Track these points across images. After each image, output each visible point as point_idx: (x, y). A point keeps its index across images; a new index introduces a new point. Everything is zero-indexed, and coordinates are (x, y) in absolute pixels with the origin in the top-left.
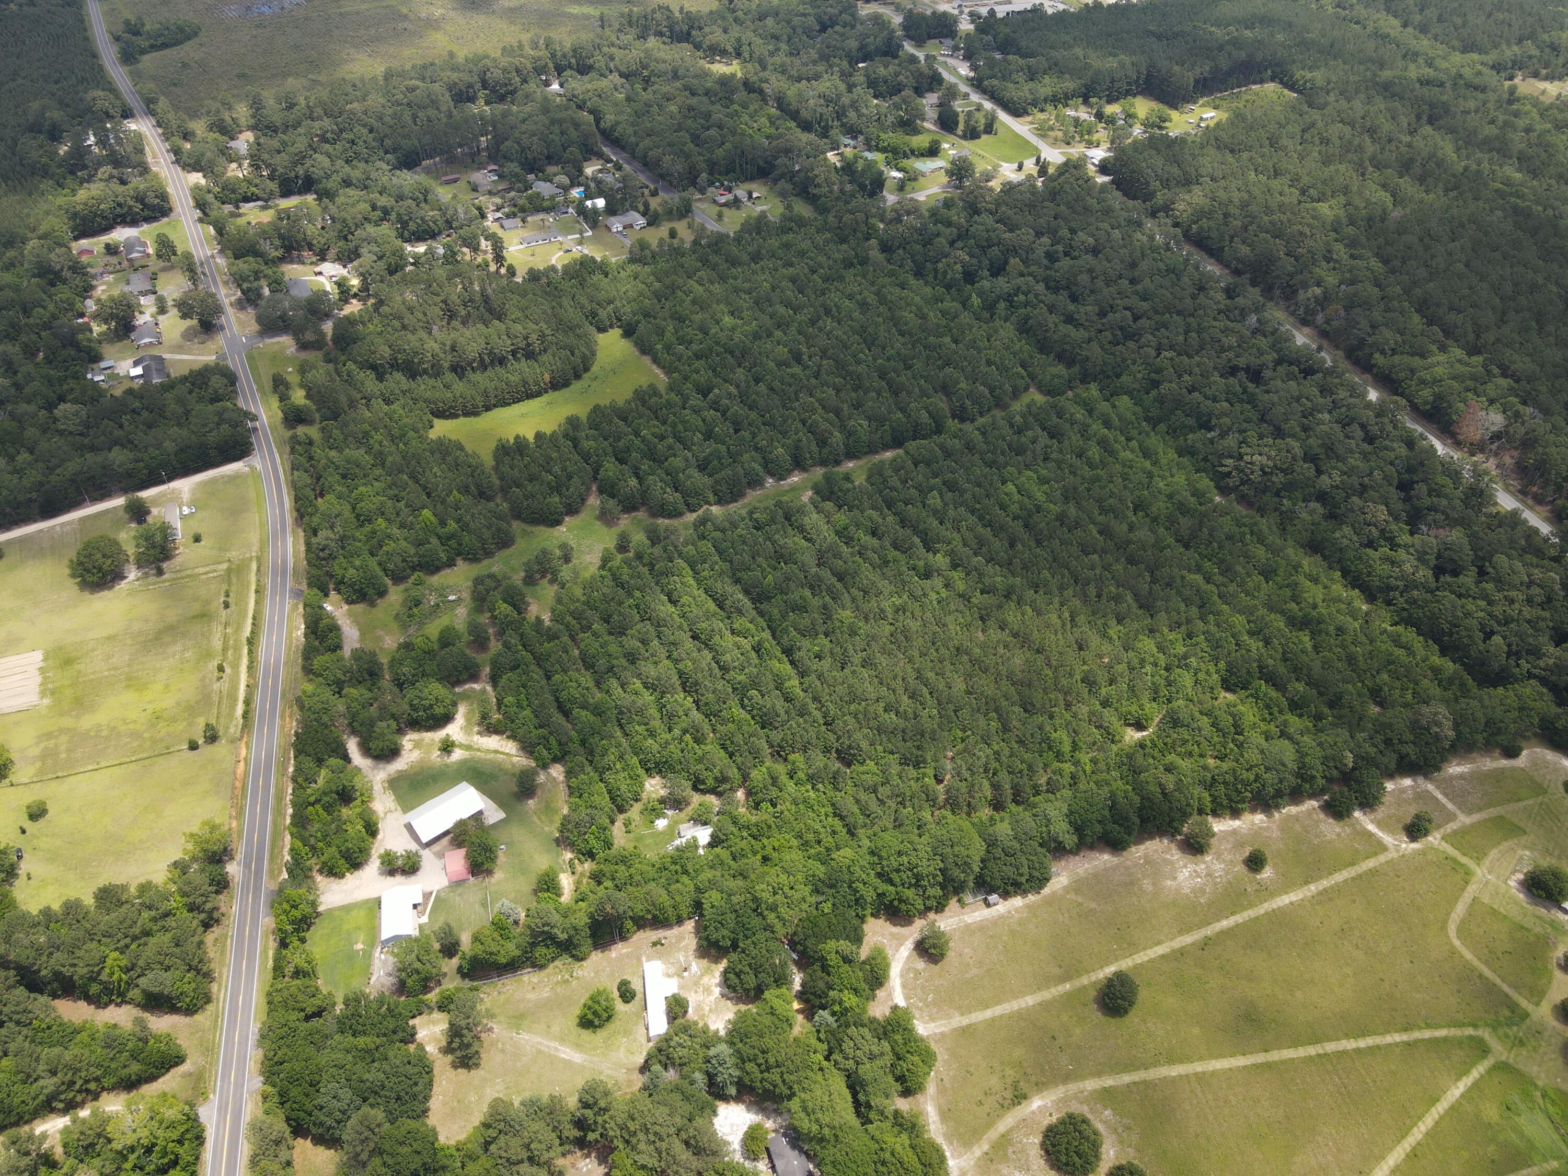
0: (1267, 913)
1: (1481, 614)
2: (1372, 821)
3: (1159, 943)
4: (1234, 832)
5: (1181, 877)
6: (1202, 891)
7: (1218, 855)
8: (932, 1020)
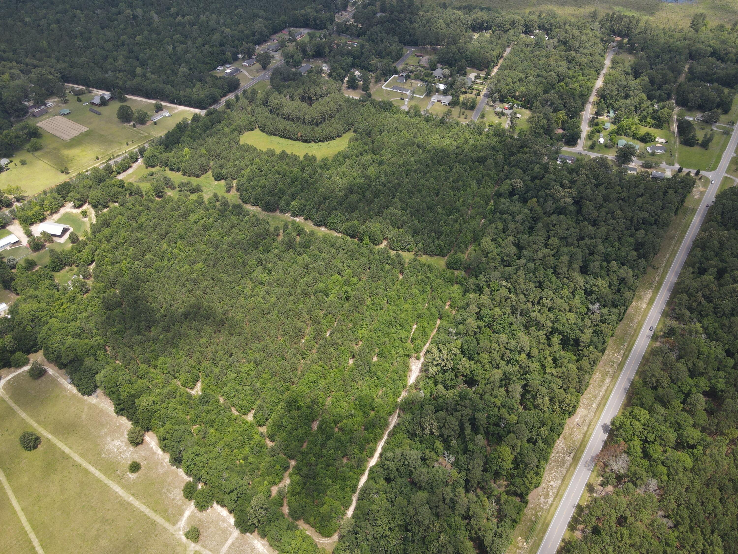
2: (191, 513)
3: (71, 448)
5: (115, 442)
6: (110, 453)
7: (136, 452)
8: (5, 389)
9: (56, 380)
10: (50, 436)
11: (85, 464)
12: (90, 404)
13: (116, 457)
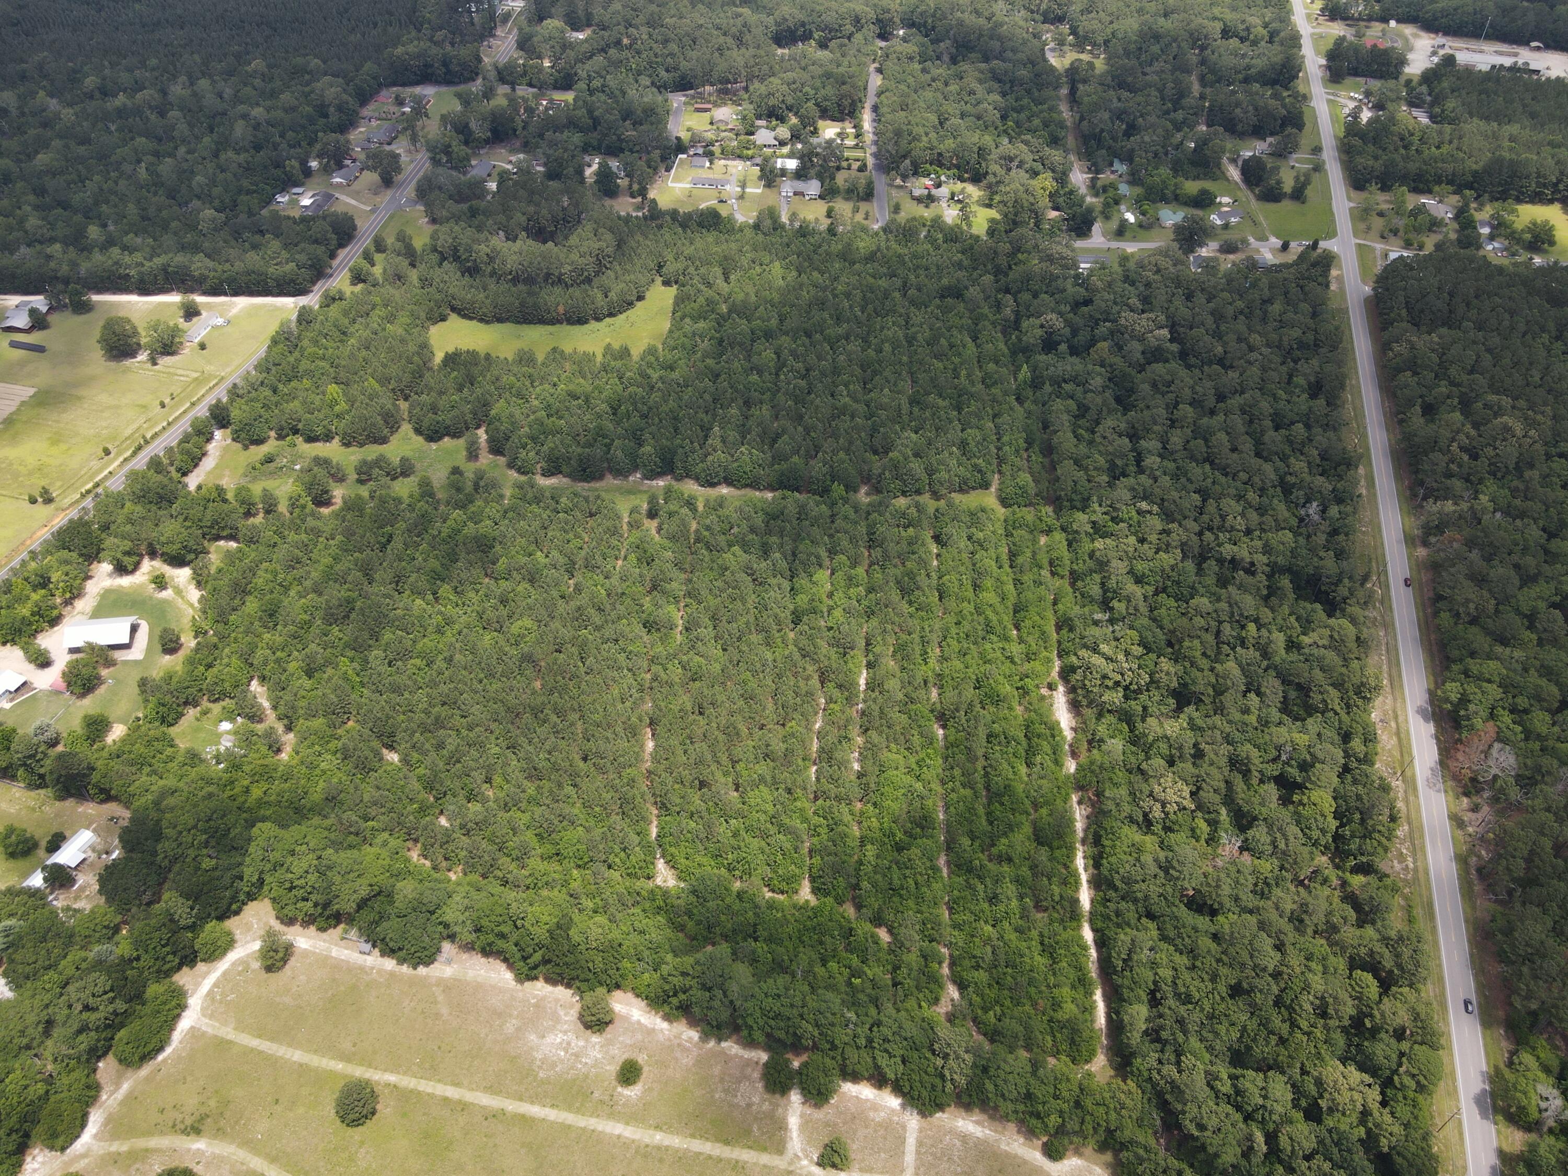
0: (584, 1129)
2: (802, 1116)
3: (457, 1084)
4: (651, 1032)
5: (550, 1039)
6: (553, 1065)
7: (609, 1043)
8: (211, 1017)
9: (328, 957)
10: (392, 1078)
11: (512, 1106)
12: (440, 982)
13: (572, 1068)
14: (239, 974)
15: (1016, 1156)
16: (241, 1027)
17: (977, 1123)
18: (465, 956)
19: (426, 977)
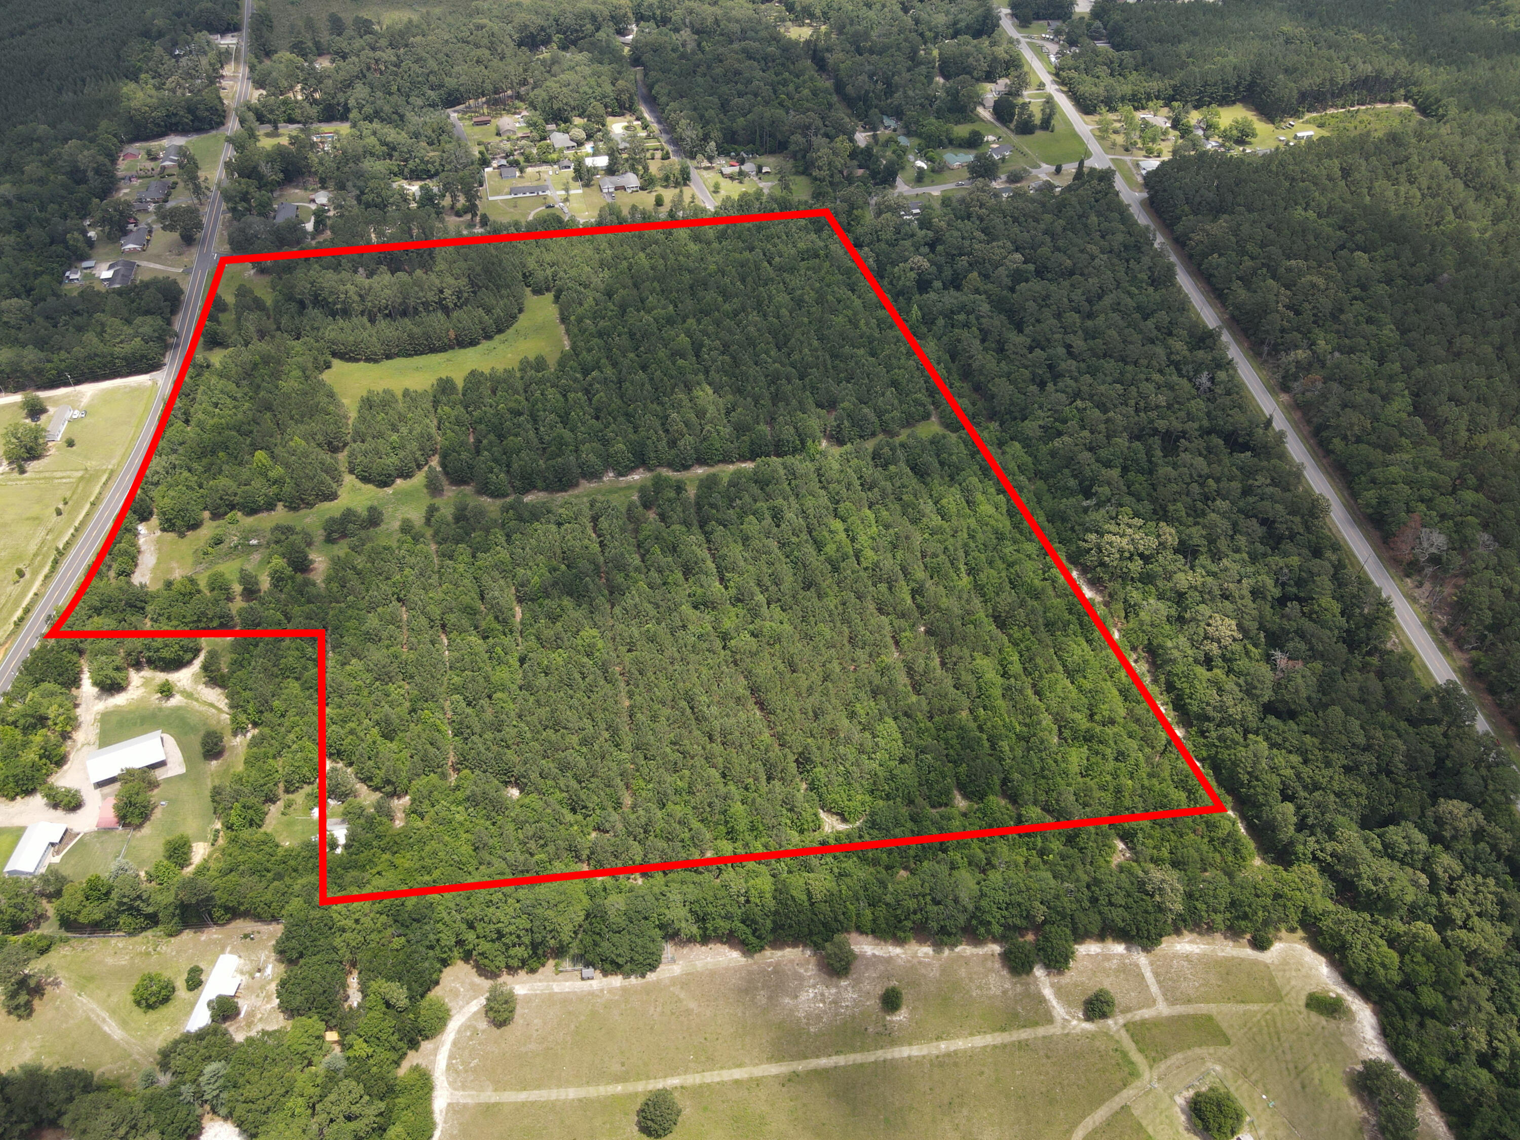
0: (875, 1062)
1: (1289, 772)
2: (1052, 985)
3: (740, 1065)
4: (889, 960)
5: (803, 997)
6: (819, 1018)
7: (857, 982)
8: (464, 1087)
9: (552, 995)
10: (676, 1081)
11: (801, 1066)
12: (674, 981)
13: (837, 1014)
14: (470, 1038)
15: (1233, 958)
16: (499, 1086)
17: (1190, 942)
18: (686, 950)
19: (658, 982)
